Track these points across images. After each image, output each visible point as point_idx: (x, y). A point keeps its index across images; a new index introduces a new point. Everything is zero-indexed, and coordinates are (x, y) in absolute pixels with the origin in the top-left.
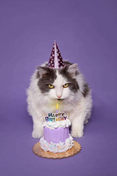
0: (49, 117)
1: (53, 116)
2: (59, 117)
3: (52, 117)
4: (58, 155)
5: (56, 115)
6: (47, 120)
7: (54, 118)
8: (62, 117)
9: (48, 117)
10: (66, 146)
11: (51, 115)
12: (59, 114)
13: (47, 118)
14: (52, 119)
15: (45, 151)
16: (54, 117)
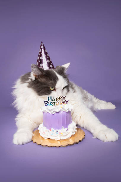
0: (48, 102)
1: (54, 99)
2: (59, 101)
3: (52, 101)
4: (61, 142)
5: (56, 98)
6: (46, 105)
7: (54, 103)
8: (64, 101)
9: (48, 100)
10: (69, 132)
11: (51, 99)
12: (59, 97)
13: (46, 102)
14: (51, 103)
15: (46, 139)
16: (54, 101)
